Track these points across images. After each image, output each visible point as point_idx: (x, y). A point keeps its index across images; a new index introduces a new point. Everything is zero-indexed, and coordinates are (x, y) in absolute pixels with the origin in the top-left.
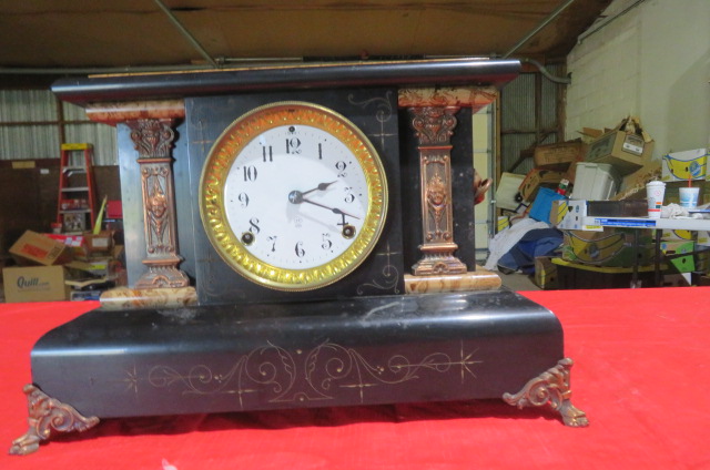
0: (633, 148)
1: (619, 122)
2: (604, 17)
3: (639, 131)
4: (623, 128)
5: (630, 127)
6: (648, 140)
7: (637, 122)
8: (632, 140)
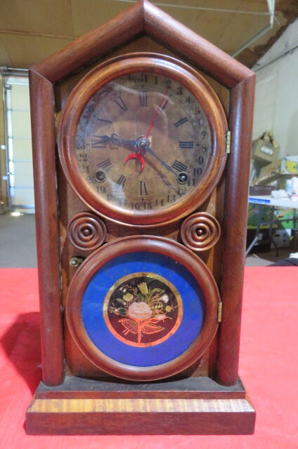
0: (267, 150)
1: (261, 134)
2: (259, 65)
3: (271, 141)
4: (262, 138)
5: (267, 138)
6: (276, 146)
7: (271, 135)
8: (267, 146)
